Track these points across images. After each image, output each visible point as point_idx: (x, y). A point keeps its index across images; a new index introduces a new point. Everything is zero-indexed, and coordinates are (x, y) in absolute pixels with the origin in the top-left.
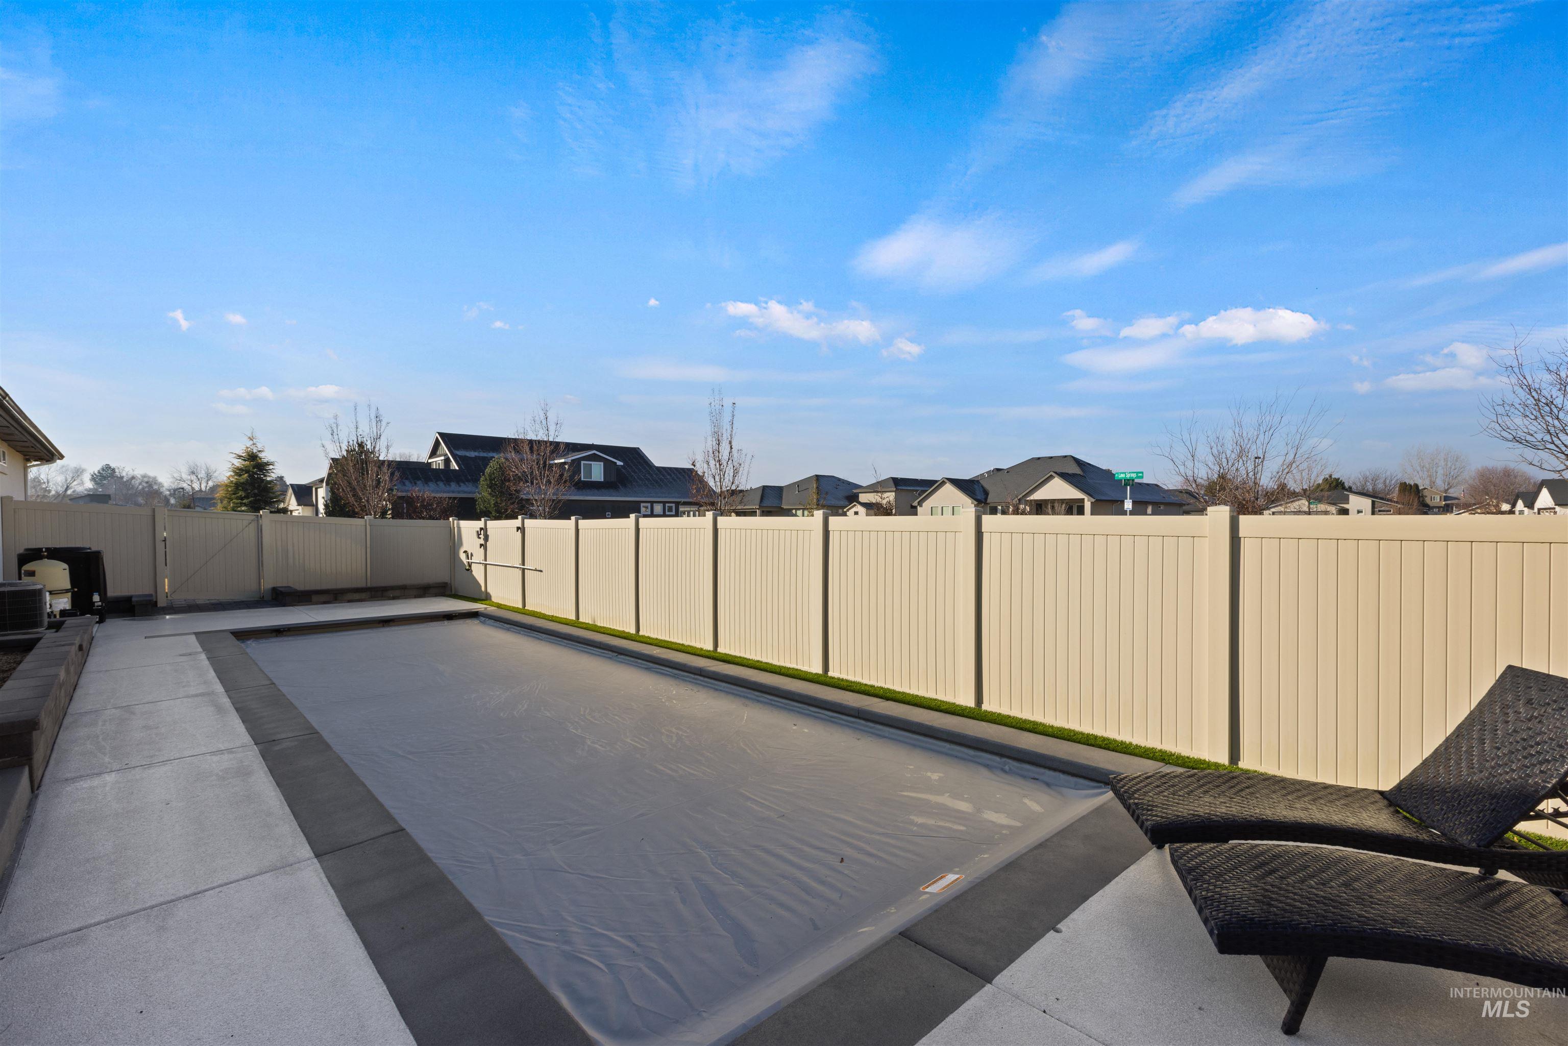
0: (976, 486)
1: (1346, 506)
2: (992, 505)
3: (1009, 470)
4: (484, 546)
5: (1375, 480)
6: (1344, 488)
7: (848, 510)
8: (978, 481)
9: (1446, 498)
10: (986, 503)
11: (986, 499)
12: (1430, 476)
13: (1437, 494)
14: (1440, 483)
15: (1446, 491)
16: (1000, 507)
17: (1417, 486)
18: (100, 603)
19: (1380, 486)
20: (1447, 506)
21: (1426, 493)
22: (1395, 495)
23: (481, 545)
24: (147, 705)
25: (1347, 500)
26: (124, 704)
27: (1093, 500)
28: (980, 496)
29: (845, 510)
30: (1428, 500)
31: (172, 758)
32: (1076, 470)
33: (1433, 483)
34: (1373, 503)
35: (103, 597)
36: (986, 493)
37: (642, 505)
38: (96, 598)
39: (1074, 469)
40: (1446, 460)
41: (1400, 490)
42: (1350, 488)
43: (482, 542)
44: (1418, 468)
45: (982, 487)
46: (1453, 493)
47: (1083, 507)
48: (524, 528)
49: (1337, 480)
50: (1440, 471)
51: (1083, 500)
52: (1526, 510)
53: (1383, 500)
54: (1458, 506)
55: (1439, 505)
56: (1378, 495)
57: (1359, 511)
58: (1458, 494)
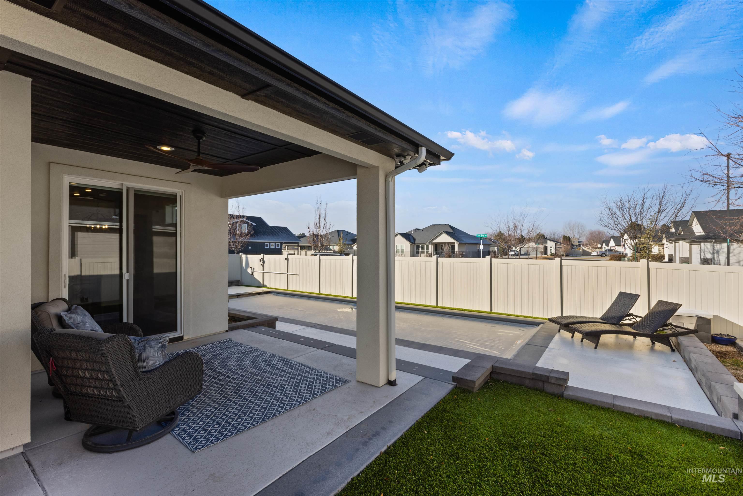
0: (410, 237)
1: (546, 245)
2: (417, 244)
3: (423, 230)
4: (263, 265)
5: (554, 234)
6: (544, 237)
7: (353, 246)
8: (410, 234)
9: (579, 242)
10: (415, 244)
11: (415, 242)
12: (573, 233)
13: (576, 240)
14: (576, 236)
15: (579, 239)
16: (420, 246)
17: (569, 237)
19: (556, 237)
20: (579, 244)
21: (572, 240)
22: (561, 240)
23: (261, 265)
25: (546, 243)
27: (459, 243)
28: (412, 241)
29: (352, 246)
30: (573, 242)
32: (451, 230)
33: (574, 236)
34: (556, 244)
36: (414, 240)
37: (265, 243)
39: (450, 230)
40: (578, 227)
41: (563, 238)
42: (547, 238)
43: (262, 264)
44: (569, 230)
45: (412, 236)
46: (581, 240)
47: (455, 245)
48: (288, 258)
49: (542, 234)
50: (577, 231)
51: (454, 243)
52: (606, 247)
53: (558, 242)
54: (583, 245)
55: (576, 245)
56: (556, 241)
57: (551, 247)
58: (583, 239)
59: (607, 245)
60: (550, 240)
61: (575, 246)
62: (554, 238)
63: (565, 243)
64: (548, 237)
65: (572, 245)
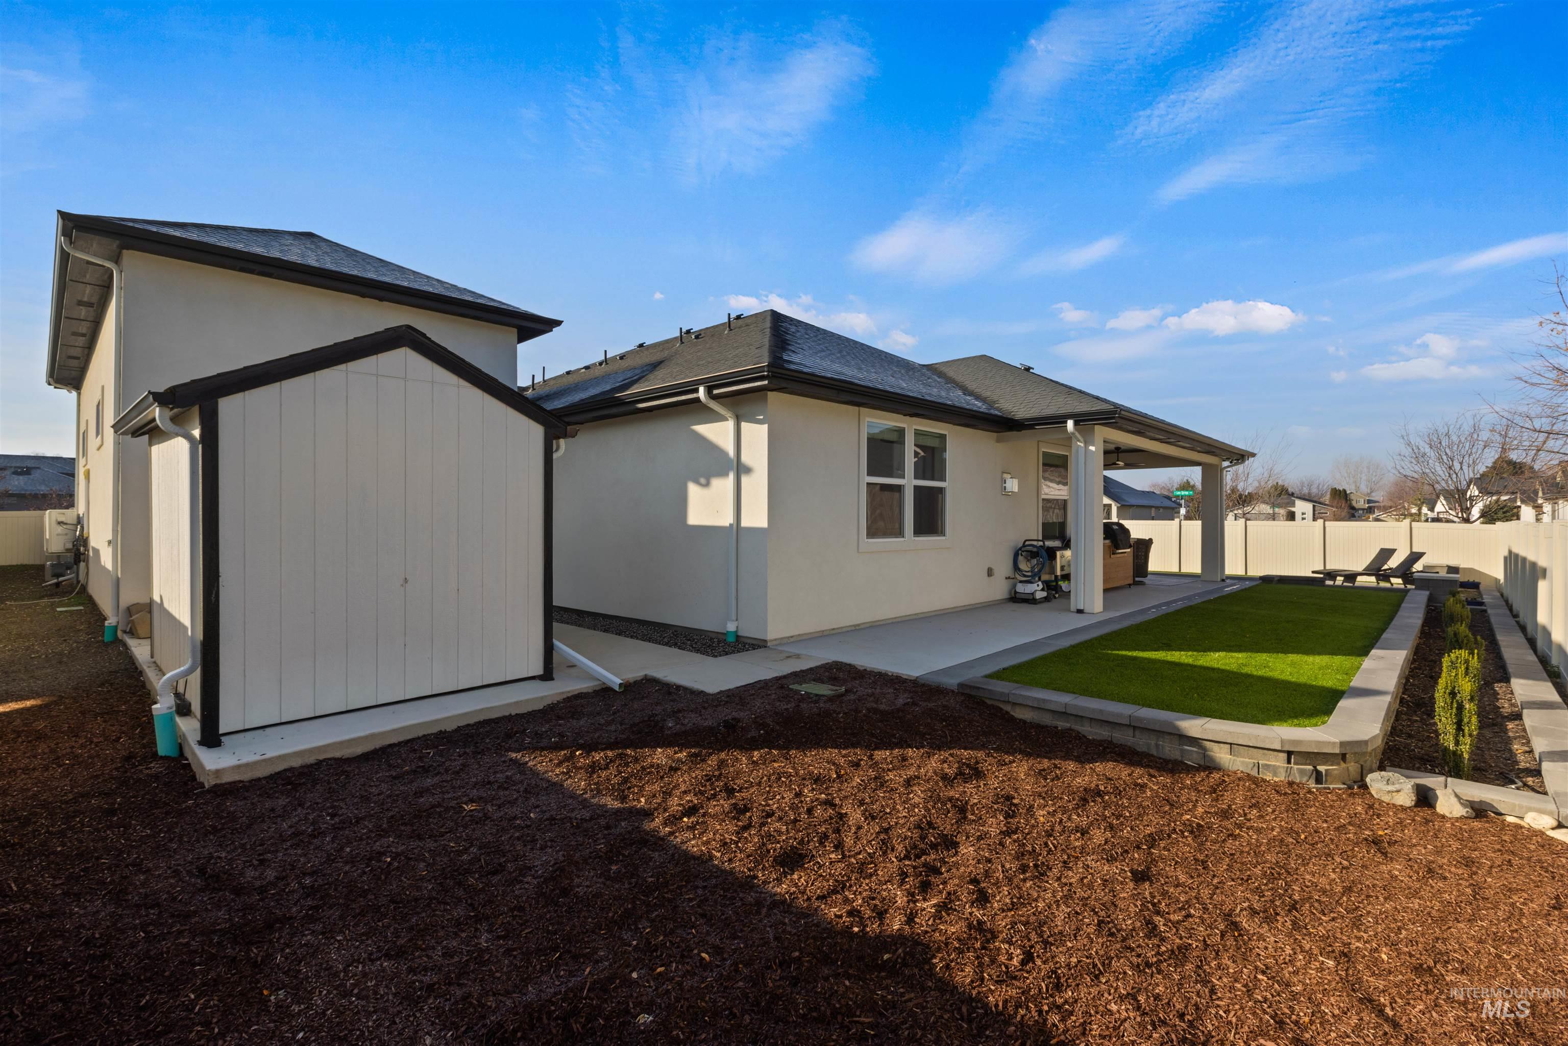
1: (1293, 509)
5: (1310, 486)
6: (1288, 492)
9: (1369, 502)
12: (1355, 482)
13: (1361, 496)
14: (1364, 488)
15: (1369, 495)
17: (1345, 491)
19: (1314, 491)
20: (1370, 508)
21: (1352, 497)
22: (1327, 499)
25: (1293, 505)
30: (1354, 503)
33: (1358, 488)
34: (1314, 506)
40: (1368, 468)
41: (1331, 494)
42: (1293, 492)
44: (1346, 475)
46: (1374, 494)
49: (1283, 485)
50: (1364, 478)
51: (1110, 505)
52: (1429, 512)
53: (1320, 503)
54: (1379, 508)
55: (1363, 509)
56: (1315, 499)
57: (1303, 514)
58: (1378, 496)
59: (1432, 509)
60: (1297, 498)
61: (1361, 512)
62: (1309, 494)
63: (1335, 503)
64: (1297, 492)
65: (1353, 508)
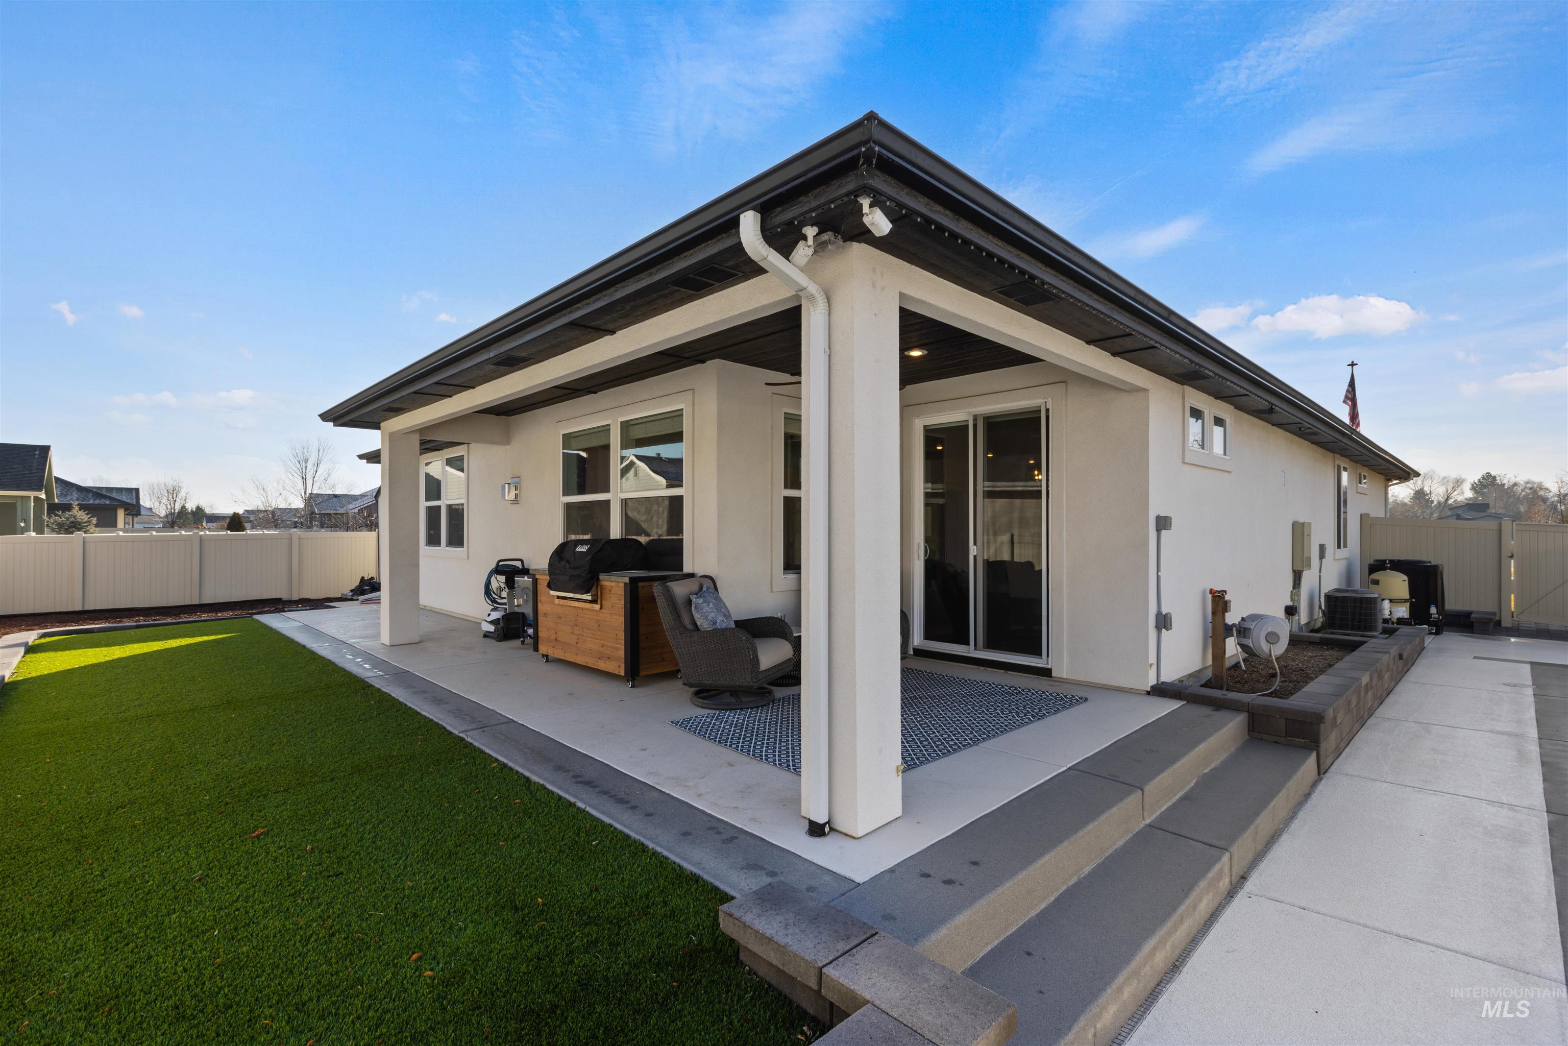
18: (1437, 616)
24: (1445, 728)
26: (1425, 721)
31: (1445, 791)
35: (1441, 610)
38: (1433, 610)
